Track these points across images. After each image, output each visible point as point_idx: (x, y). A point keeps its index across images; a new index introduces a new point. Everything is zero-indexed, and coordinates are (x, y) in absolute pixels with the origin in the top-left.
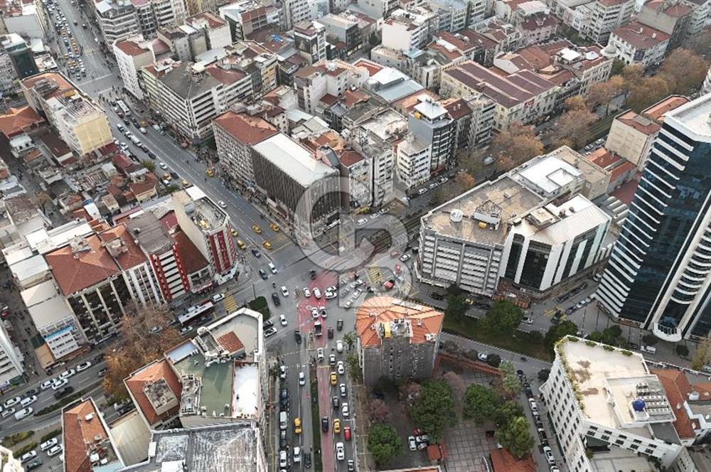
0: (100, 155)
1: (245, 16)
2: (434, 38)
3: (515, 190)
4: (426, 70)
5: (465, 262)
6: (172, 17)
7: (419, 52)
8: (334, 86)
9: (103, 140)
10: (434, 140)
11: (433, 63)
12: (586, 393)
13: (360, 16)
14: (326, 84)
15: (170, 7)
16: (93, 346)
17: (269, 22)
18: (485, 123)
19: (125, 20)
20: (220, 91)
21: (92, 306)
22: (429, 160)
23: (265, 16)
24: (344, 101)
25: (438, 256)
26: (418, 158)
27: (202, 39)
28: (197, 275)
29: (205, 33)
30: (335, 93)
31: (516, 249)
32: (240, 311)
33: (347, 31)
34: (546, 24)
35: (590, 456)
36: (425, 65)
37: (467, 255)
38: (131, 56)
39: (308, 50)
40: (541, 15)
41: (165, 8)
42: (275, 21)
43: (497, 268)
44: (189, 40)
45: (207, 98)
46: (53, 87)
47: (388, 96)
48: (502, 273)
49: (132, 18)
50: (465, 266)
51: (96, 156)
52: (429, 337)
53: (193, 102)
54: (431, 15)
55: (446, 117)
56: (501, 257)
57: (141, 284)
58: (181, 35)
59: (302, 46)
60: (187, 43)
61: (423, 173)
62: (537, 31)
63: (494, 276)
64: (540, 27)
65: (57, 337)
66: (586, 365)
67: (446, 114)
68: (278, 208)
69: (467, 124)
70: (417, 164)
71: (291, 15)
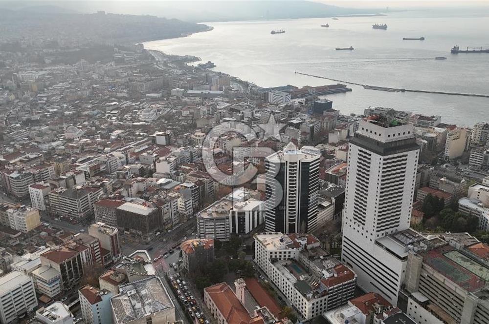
0: (35, 231)
1: (91, 169)
2: (180, 166)
3: (228, 202)
4: (179, 177)
5: (216, 228)
6: (49, 176)
7: (175, 171)
8: (142, 187)
9: (36, 224)
10: (192, 195)
11: (182, 175)
12: (266, 245)
13: (142, 164)
14: (138, 186)
15: (48, 172)
16: (66, 291)
17: (101, 170)
18: (210, 188)
19: (27, 179)
20: (91, 195)
21: (68, 269)
22: (191, 204)
23: (99, 168)
24: (148, 191)
25: (206, 228)
26: (187, 203)
27: (72, 180)
28: (106, 257)
29: (73, 177)
30: (143, 190)
31: (234, 217)
32: (137, 251)
33: (139, 169)
34: (224, 156)
35: (273, 264)
36: (179, 175)
37: (217, 224)
38: (41, 190)
39: (125, 178)
40: (221, 153)
41: (46, 172)
42: (104, 169)
43: (229, 227)
44: (66, 181)
45: (86, 198)
46: (5, 206)
47: (167, 187)
48: (231, 231)
49: (30, 178)
50: (217, 229)
51: (34, 232)
52: (211, 245)
53: (81, 200)
54: (176, 158)
55: (195, 186)
56: (229, 221)
57: (86, 259)
58: (62, 179)
59: (121, 176)
60: (65, 182)
61: (190, 210)
62: (221, 159)
63: (228, 234)
64: (222, 157)
65: (53, 285)
66: (265, 239)
67: (195, 185)
68: (131, 233)
69: (204, 188)
70: (187, 206)
71: (110, 167)
